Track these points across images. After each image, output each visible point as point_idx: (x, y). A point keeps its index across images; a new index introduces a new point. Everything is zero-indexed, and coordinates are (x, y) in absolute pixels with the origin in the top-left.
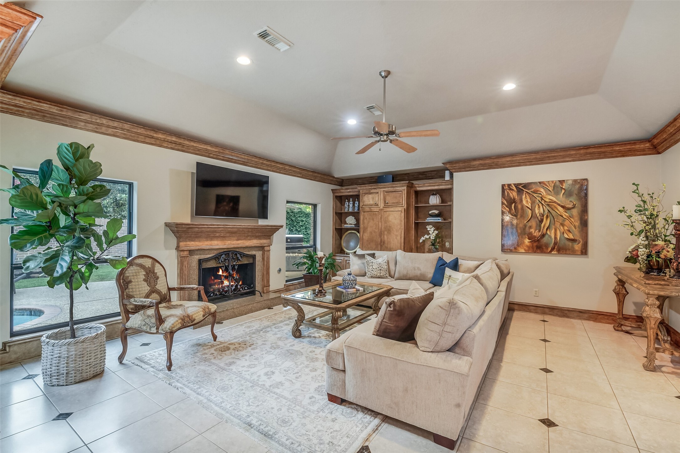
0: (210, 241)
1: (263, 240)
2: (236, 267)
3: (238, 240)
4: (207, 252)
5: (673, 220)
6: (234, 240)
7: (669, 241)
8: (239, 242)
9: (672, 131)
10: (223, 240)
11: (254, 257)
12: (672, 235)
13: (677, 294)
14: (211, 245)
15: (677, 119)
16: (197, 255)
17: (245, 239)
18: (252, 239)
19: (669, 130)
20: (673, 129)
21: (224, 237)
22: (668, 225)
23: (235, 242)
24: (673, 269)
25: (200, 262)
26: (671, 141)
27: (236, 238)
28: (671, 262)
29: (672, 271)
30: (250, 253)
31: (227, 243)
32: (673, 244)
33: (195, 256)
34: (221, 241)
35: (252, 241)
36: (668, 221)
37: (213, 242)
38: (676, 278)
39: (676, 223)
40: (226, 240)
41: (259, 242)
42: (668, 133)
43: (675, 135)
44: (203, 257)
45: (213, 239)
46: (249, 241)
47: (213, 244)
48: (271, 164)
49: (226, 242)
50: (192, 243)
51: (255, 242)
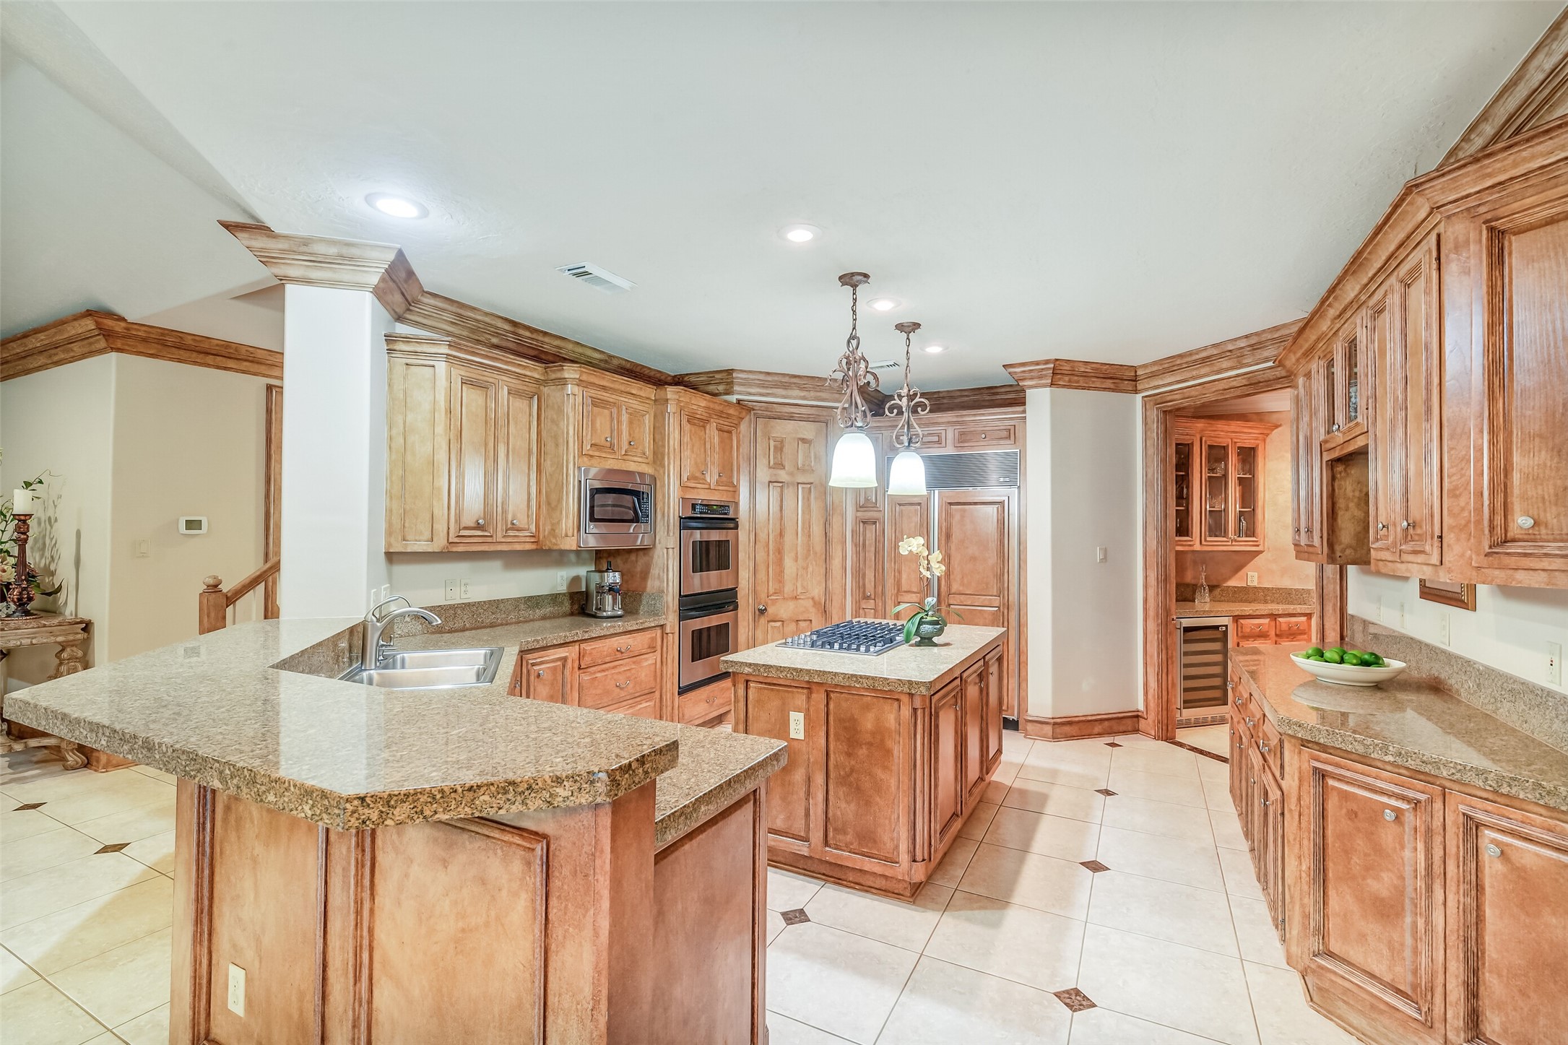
5: (14, 515)
7: (7, 552)
9: (18, 351)
12: (13, 540)
13: (19, 643)
15: (28, 336)
19: (14, 348)
20: (22, 349)
22: (4, 523)
24: (13, 601)
26: (18, 368)
28: (8, 590)
29: (12, 604)
32: (15, 557)
36: (5, 516)
38: (17, 616)
39: (19, 521)
42: (12, 353)
43: (25, 361)
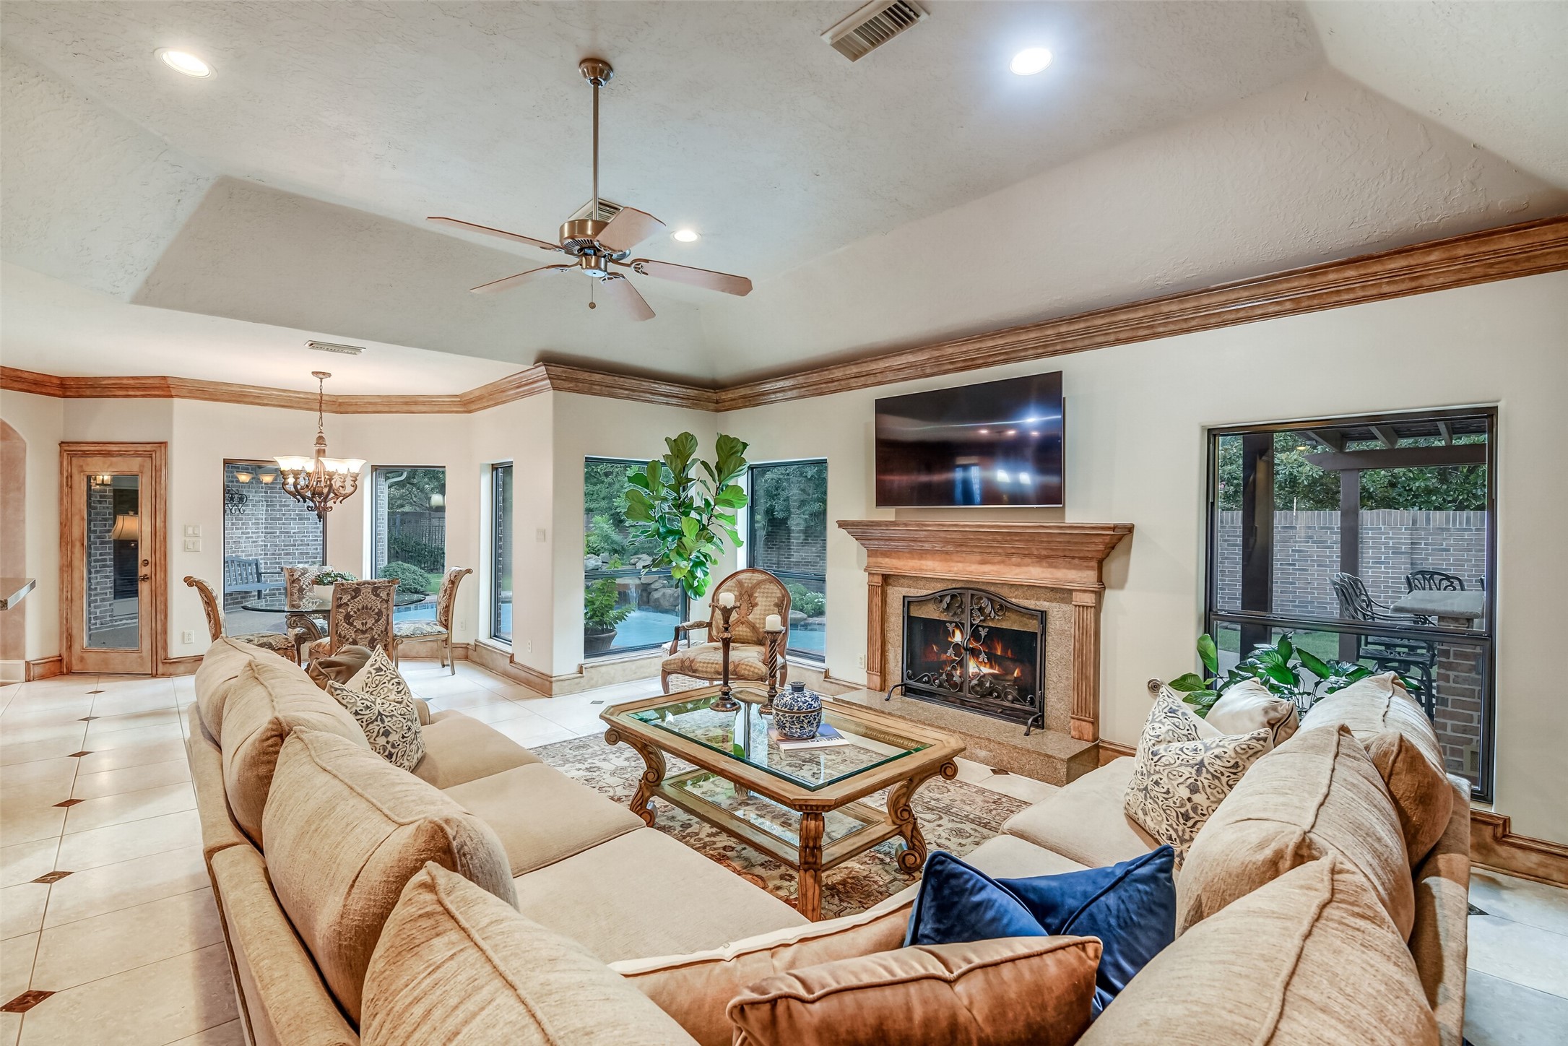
0: (920, 560)
1: (1065, 571)
2: (983, 633)
3: (983, 563)
4: (922, 583)
6: (974, 563)
8: (987, 568)
10: (946, 560)
11: (1043, 616)
14: (921, 570)
16: (902, 586)
17: (1002, 562)
18: (1027, 565)
21: (947, 553)
23: (974, 568)
25: (908, 603)
27: (978, 558)
30: (1031, 604)
31: (956, 569)
33: (900, 589)
34: (941, 561)
35: (1025, 569)
37: (923, 562)
40: (952, 560)
41: (1049, 576)
44: (913, 592)
45: (924, 556)
46: (1018, 570)
47: (925, 568)
48: (1089, 324)
49: (953, 564)
50: (887, 560)
51: (1036, 574)
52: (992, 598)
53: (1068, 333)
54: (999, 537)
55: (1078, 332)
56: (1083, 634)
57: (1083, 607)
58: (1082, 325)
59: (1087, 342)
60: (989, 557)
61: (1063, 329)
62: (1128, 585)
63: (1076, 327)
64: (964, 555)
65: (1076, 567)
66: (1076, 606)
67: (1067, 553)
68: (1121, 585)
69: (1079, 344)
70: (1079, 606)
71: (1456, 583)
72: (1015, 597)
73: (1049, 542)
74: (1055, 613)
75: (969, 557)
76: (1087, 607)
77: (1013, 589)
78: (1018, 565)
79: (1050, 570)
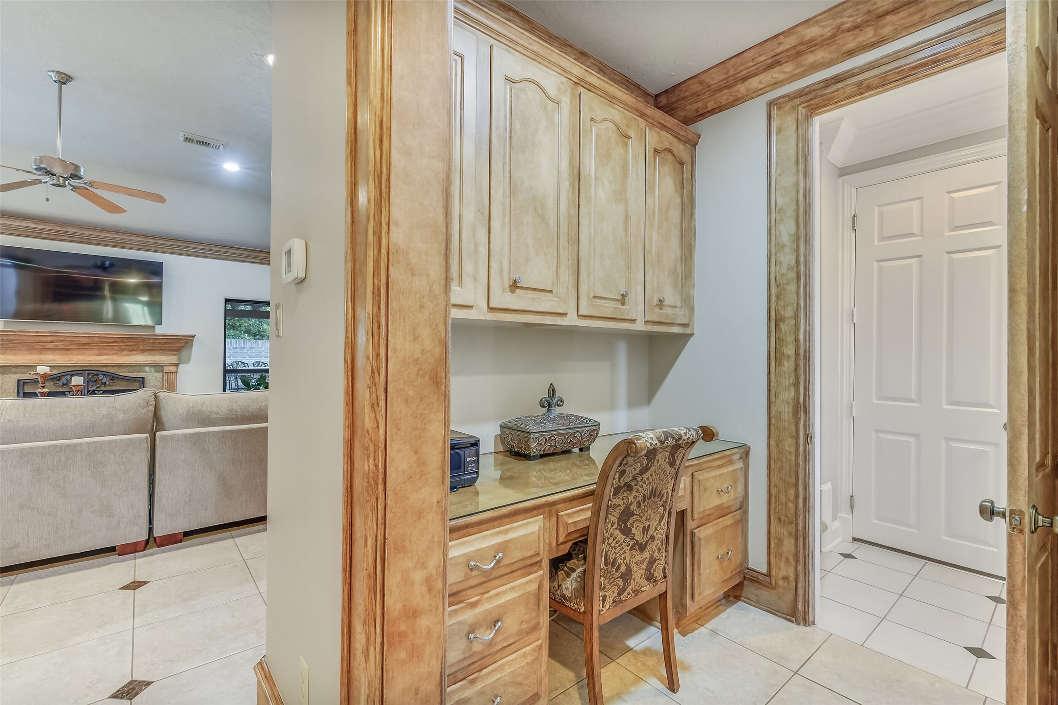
0: (38, 354)
1: (159, 357)
3: (100, 355)
6: (92, 355)
8: (103, 357)
10: (67, 354)
11: (141, 380)
14: (40, 361)
16: (13, 373)
17: (115, 354)
18: (135, 355)
21: (68, 350)
23: (93, 358)
25: (22, 383)
27: (96, 352)
30: (134, 375)
31: (75, 359)
33: (12, 375)
34: (61, 355)
35: (132, 357)
37: (44, 356)
40: (73, 354)
41: (148, 360)
44: (27, 376)
45: (43, 352)
46: (127, 358)
47: (46, 359)
48: (174, 243)
49: (72, 357)
51: (140, 359)
52: (105, 374)
53: (161, 244)
54: (119, 340)
55: (167, 245)
56: (170, 385)
57: (170, 372)
58: (171, 243)
59: (170, 251)
60: (102, 351)
61: (159, 242)
62: (191, 362)
63: (167, 243)
64: (84, 351)
65: (165, 355)
66: (166, 373)
67: (162, 348)
68: (187, 362)
69: (166, 250)
70: (168, 373)
71: (246, 365)
72: (122, 372)
73: (153, 343)
74: (150, 378)
75: (91, 352)
76: (173, 373)
77: (120, 368)
78: (128, 355)
79: (149, 356)
